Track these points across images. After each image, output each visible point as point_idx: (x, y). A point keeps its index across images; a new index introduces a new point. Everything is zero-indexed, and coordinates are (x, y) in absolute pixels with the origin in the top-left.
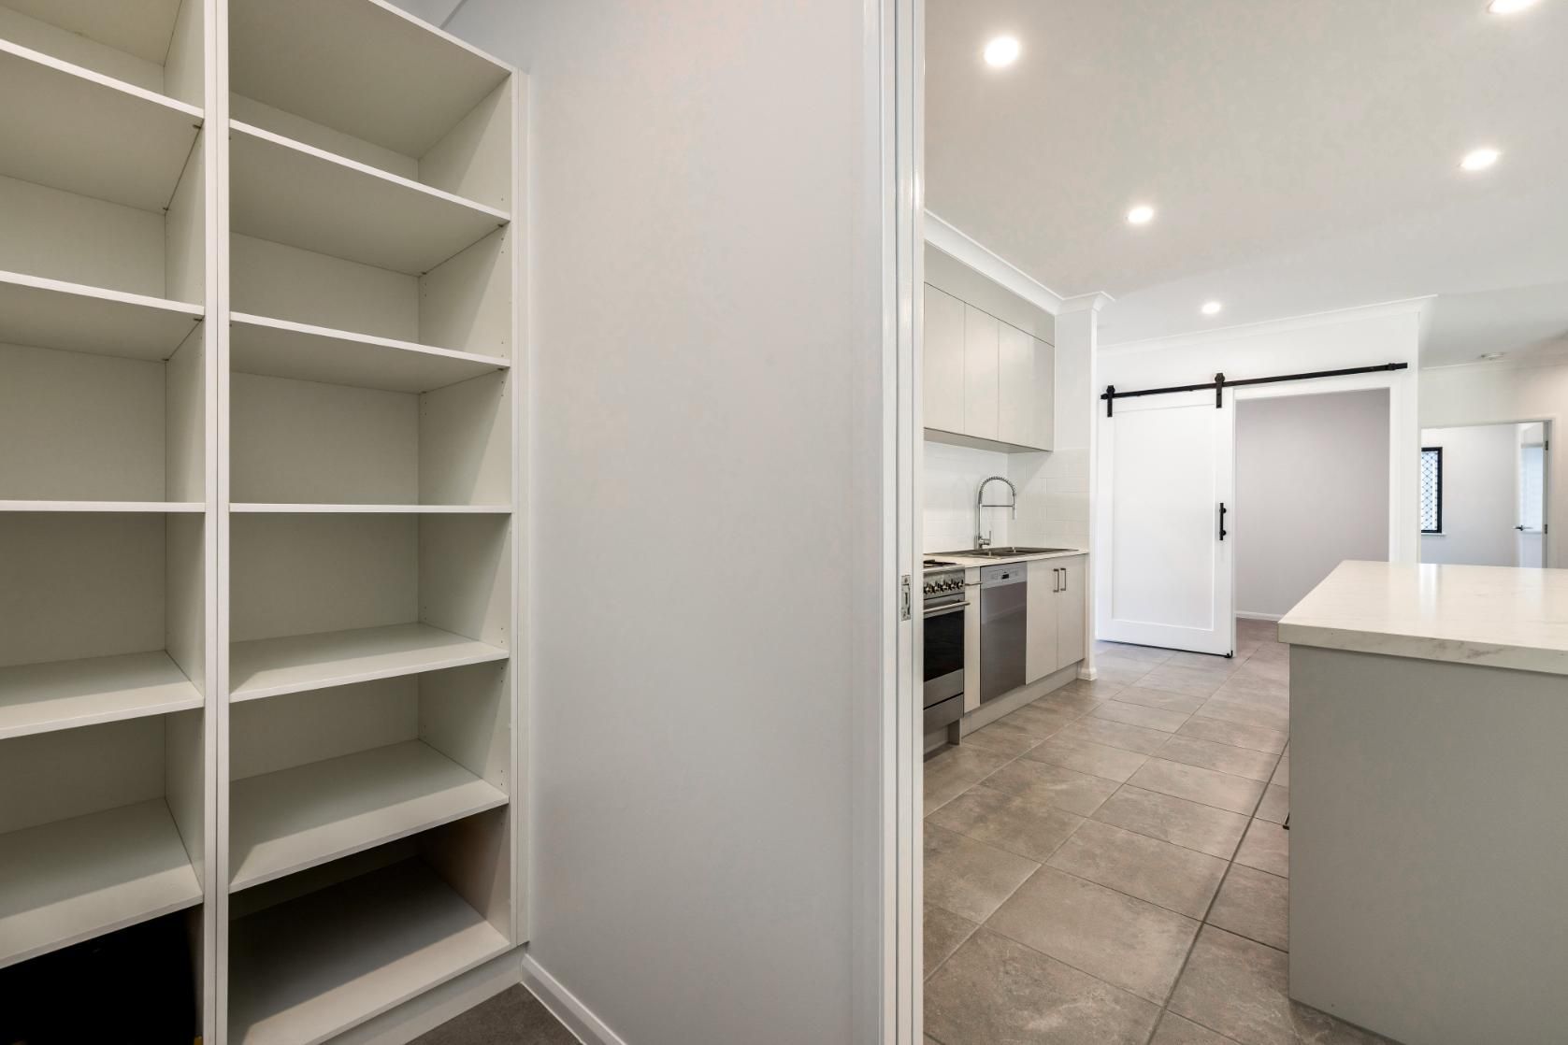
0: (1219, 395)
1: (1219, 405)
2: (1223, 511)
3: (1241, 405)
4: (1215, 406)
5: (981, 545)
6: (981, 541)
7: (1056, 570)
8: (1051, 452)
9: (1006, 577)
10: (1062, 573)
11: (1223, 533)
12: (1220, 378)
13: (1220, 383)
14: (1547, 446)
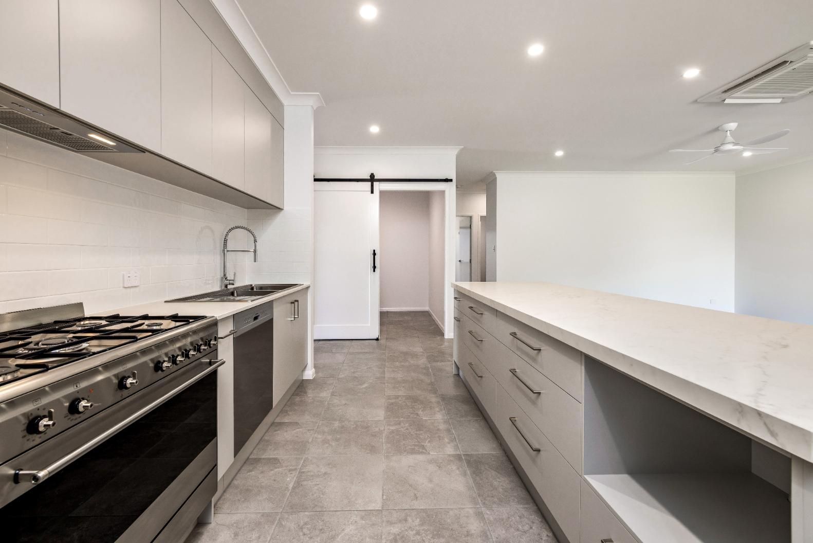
0: (372, 186)
1: (372, 192)
2: (374, 254)
3: (382, 193)
4: (370, 192)
5: (226, 286)
6: (227, 282)
7: (292, 303)
8: (282, 209)
9: (256, 318)
10: (296, 303)
11: (374, 267)
12: (372, 176)
13: (372, 179)
14: (471, 228)
